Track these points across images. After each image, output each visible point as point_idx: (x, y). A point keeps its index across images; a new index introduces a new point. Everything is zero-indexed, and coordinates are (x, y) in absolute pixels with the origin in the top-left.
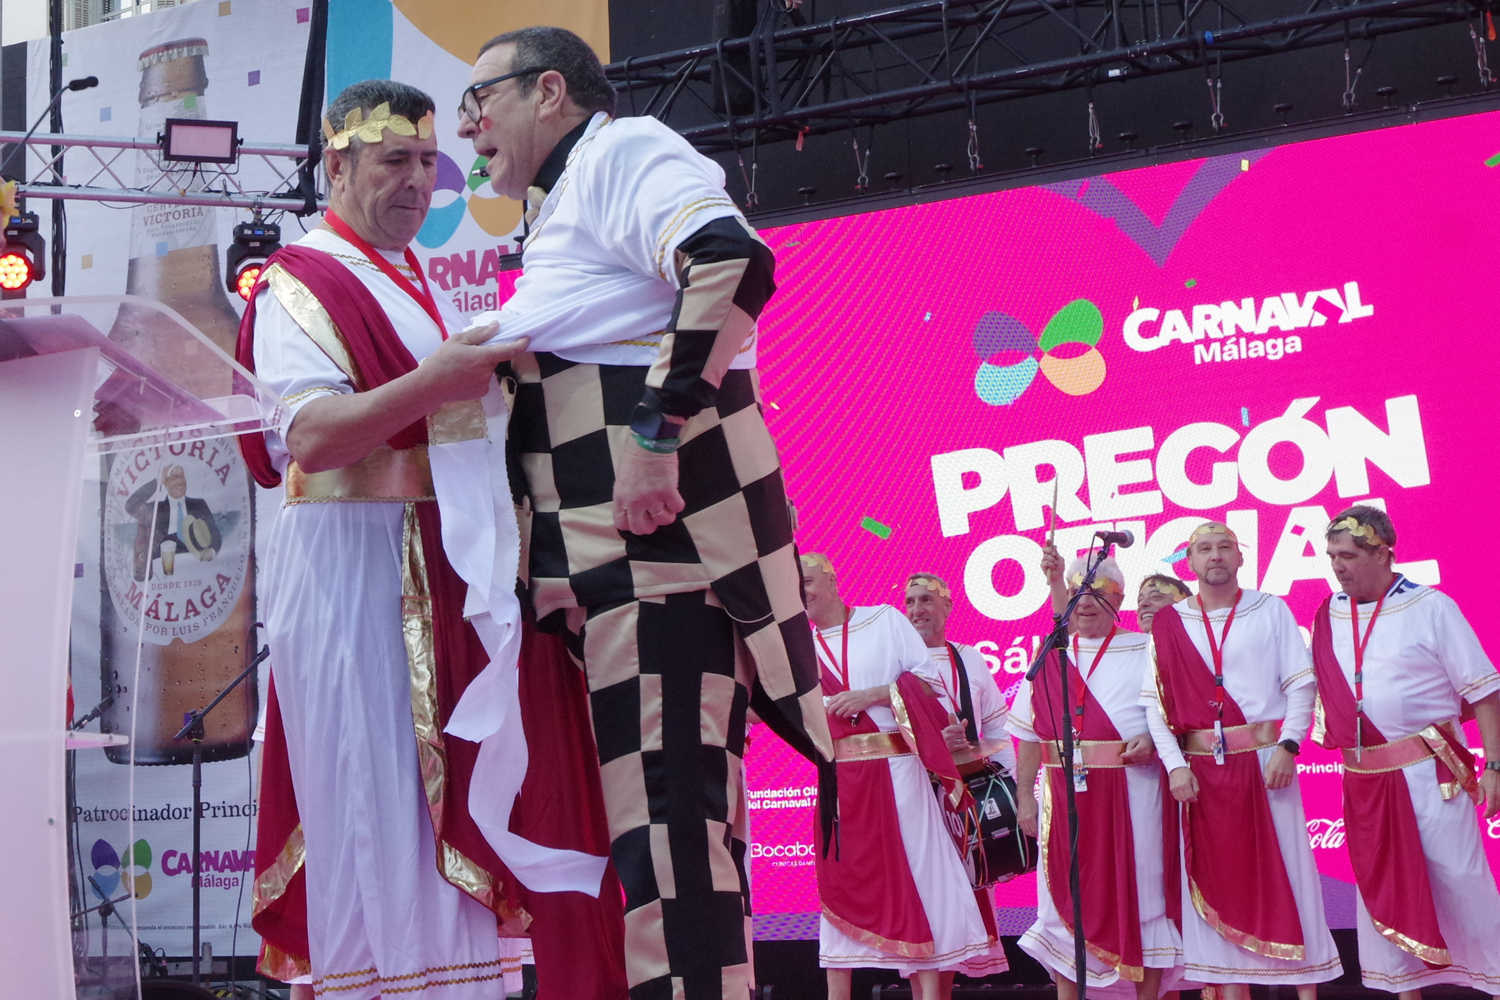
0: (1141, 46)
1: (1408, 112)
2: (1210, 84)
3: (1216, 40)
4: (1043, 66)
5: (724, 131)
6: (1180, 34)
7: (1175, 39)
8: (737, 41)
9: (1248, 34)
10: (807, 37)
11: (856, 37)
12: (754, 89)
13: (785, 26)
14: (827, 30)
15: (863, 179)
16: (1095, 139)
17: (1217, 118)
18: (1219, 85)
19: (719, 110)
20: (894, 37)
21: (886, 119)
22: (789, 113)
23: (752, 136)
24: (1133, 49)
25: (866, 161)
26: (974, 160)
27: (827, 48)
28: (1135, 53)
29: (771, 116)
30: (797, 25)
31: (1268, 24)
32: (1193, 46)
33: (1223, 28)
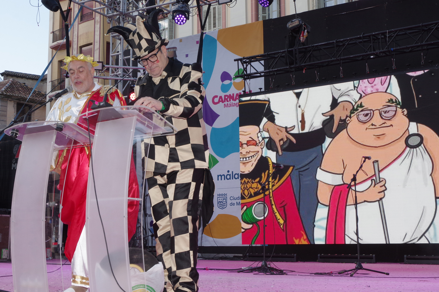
0: (377, 51)
2: (392, 59)
3: (394, 50)
4: (356, 55)
5: (287, 68)
6: (386, 49)
8: (290, 49)
9: (401, 49)
10: (306, 48)
11: (316, 49)
12: (294, 59)
13: (301, 46)
14: (310, 47)
15: (317, 79)
16: (368, 71)
17: (394, 67)
18: (394, 60)
19: (286, 64)
20: (324, 49)
21: (323, 66)
22: (301, 65)
23: (294, 70)
25: (318, 75)
27: (310, 51)
29: (298, 65)
30: (303, 46)
31: (405, 47)
32: (389, 51)
33: (395, 47)
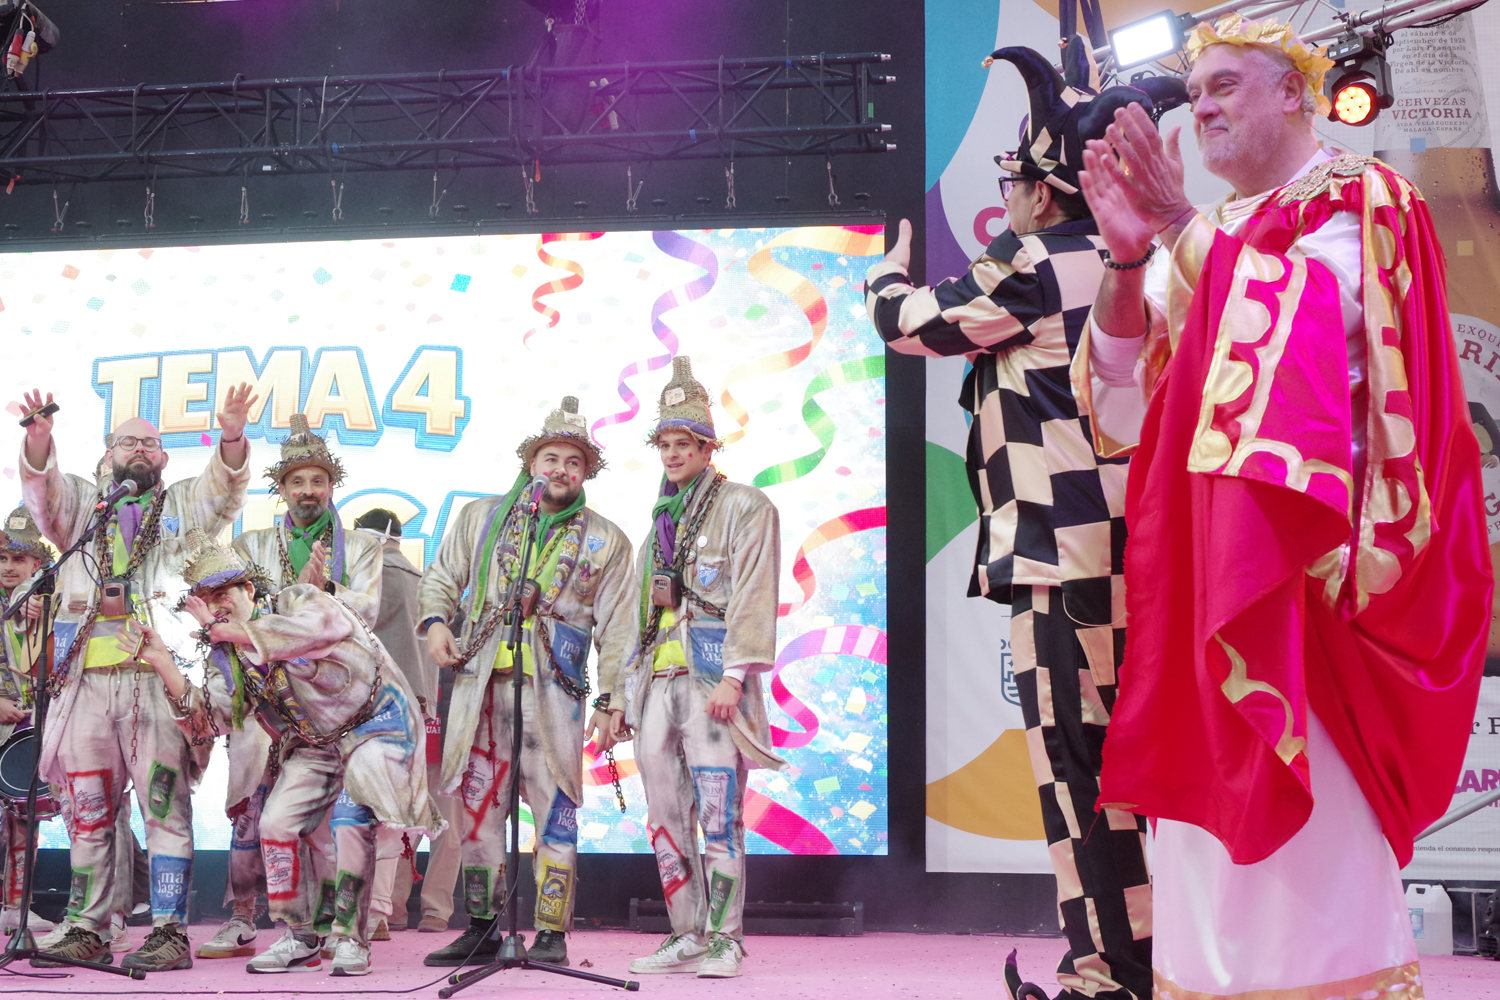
0: (285, 148)
1: (473, 226)
2: (333, 184)
3: (340, 150)
4: (208, 152)
6: (315, 142)
7: (309, 146)
9: (363, 150)
10: (29, 102)
11: (64, 109)
13: (7, 90)
14: (41, 98)
15: (59, 224)
16: (244, 216)
17: (337, 211)
18: (342, 187)
20: (97, 115)
21: (86, 180)
24: (278, 148)
25: (64, 210)
26: (149, 220)
27: (39, 113)
28: (279, 151)
30: (21, 90)
31: (379, 144)
32: (324, 153)
33: (346, 142)
